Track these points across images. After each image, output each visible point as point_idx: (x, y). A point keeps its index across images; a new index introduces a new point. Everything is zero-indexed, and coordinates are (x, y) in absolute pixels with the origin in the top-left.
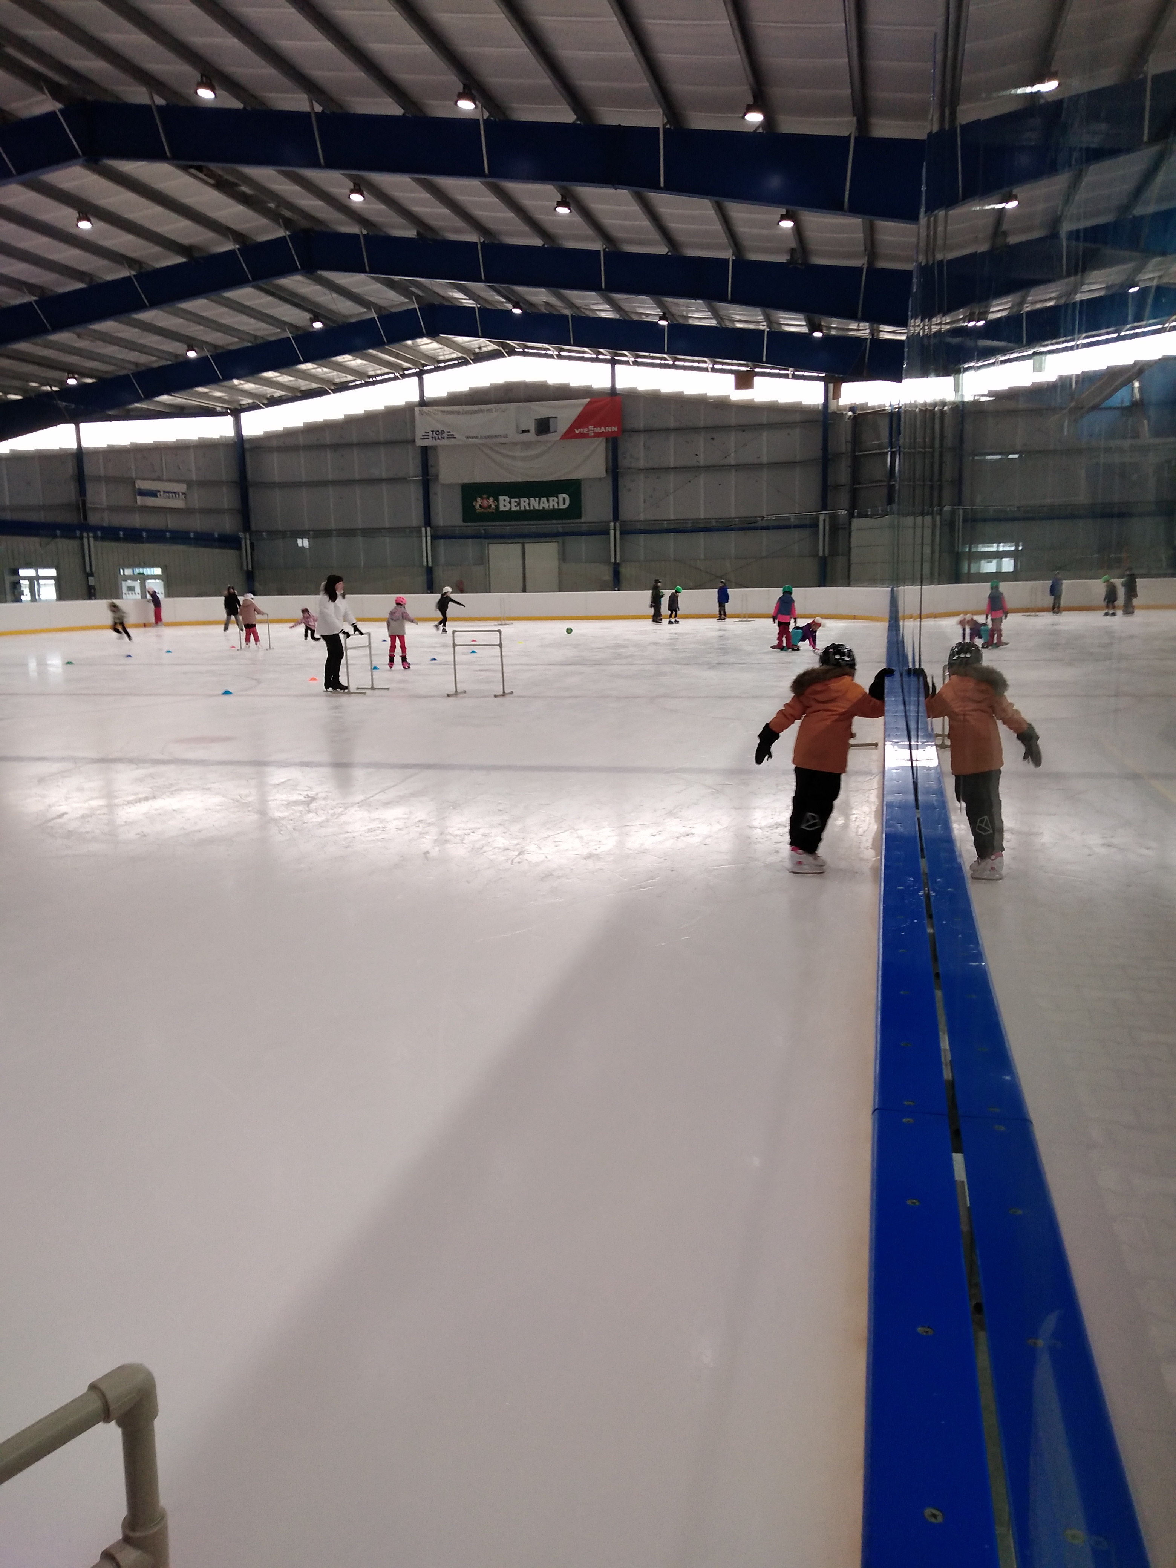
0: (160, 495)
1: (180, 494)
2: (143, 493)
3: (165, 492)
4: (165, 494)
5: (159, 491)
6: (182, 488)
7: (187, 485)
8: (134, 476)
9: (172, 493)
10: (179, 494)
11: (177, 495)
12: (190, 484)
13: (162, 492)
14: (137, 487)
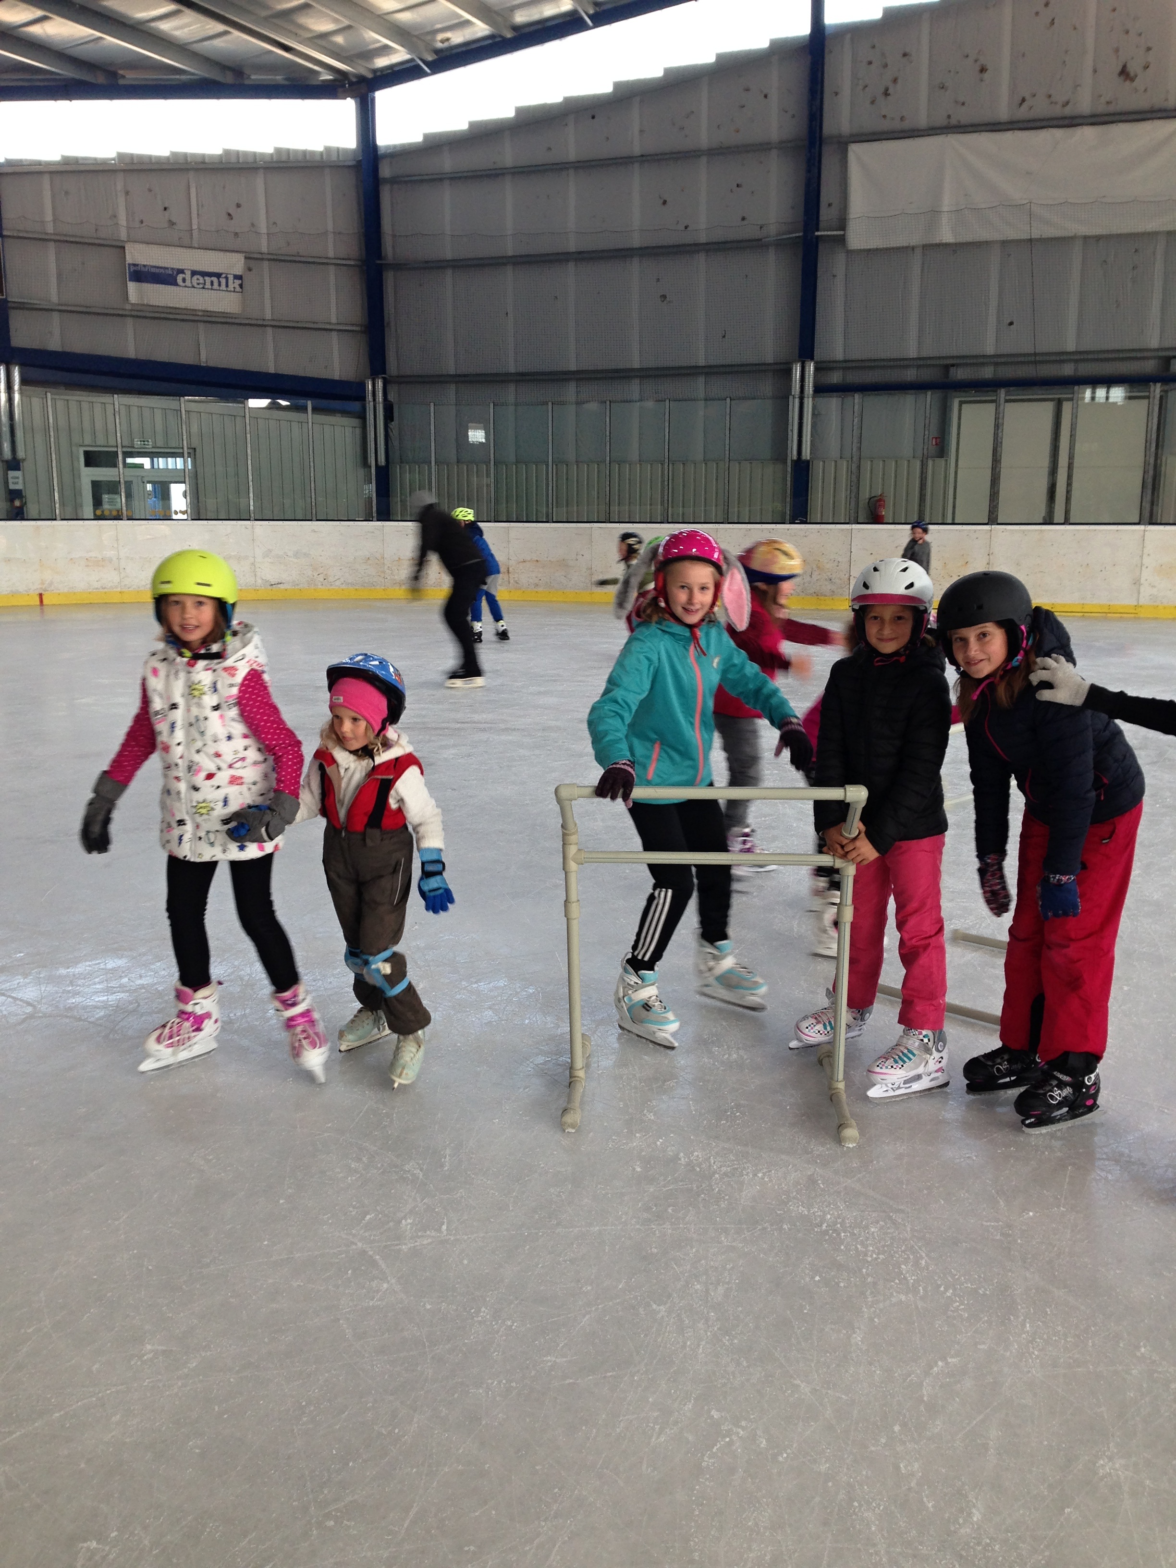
0: (184, 280)
1: (231, 278)
2: (141, 275)
3: (194, 273)
4: (195, 277)
5: (181, 271)
6: (234, 264)
7: (246, 258)
8: (123, 235)
9: (210, 275)
10: (227, 278)
11: (223, 281)
12: (252, 259)
13: (188, 273)
14: (129, 260)
